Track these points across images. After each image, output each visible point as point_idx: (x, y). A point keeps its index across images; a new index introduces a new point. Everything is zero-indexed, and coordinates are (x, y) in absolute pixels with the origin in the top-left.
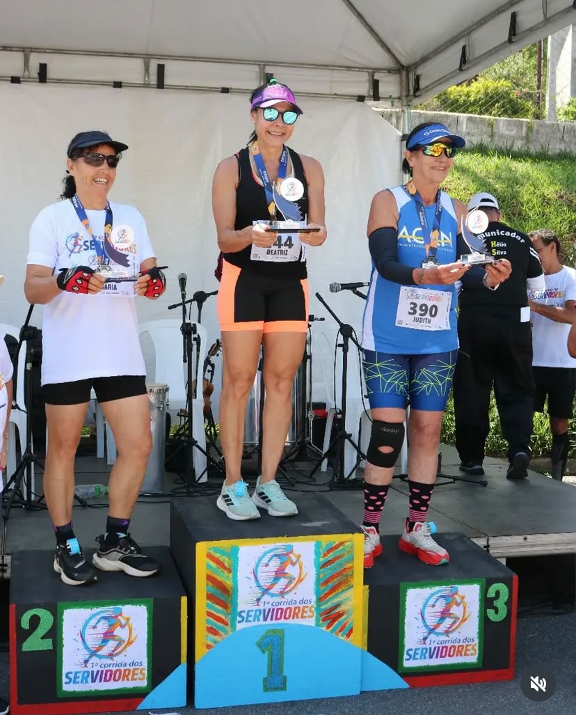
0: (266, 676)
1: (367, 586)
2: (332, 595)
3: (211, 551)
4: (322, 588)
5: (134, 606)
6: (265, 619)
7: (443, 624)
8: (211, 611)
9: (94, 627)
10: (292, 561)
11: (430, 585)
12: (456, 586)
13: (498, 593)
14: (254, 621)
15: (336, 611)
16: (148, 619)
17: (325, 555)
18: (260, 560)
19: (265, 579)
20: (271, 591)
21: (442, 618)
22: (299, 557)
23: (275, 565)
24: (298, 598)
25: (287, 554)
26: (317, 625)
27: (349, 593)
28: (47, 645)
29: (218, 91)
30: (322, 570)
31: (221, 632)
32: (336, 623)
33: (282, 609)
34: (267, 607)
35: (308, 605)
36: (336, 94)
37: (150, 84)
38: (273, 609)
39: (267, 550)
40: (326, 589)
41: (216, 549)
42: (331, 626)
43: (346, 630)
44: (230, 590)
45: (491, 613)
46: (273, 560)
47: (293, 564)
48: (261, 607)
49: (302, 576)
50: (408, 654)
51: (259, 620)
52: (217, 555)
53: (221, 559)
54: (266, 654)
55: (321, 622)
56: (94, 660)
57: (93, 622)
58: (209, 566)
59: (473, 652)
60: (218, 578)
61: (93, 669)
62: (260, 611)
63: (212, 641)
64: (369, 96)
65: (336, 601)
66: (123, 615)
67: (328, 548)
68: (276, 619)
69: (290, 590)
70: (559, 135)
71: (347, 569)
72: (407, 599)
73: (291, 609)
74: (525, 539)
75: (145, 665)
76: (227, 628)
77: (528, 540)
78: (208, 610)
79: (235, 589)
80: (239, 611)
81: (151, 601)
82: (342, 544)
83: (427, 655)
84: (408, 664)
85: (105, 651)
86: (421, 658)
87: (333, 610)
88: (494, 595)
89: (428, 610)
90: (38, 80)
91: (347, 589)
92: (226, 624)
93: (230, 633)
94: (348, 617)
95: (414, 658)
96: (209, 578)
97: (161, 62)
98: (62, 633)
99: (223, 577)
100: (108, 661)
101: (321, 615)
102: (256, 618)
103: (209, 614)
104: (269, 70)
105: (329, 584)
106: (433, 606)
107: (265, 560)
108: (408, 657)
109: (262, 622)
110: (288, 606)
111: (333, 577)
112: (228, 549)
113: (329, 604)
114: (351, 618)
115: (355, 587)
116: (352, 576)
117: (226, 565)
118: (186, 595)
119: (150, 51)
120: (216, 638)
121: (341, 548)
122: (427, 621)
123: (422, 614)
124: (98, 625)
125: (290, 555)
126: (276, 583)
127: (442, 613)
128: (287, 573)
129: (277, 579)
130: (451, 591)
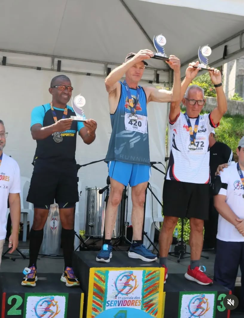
1: (165, 292)
2: (149, 296)
3: (96, 272)
4: (145, 292)
5: (60, 297)
6: (119, 305)
7: (198, 312)
8: (95, 300)
9: (41, 305)
11: (193, 293)
12: (204, 294)
13: (222, 298)
14: (114, 306)
15: (151, 303)
16: (66, 303)
17: (147, 277)
18: (118, 277)
19: (120, 286)
20: (122, 292)
21: (197, 309)
22: (135, 277)
23: (124, 280)
24: (134, 296)
25: (130, 276)
26: (142, 309)
27: (157, 295)
28: (19, 313)
29: (86, 75)
30: (145, 283)
31: (99, 310)
32: (150, 309)
33: (126, 301)
34: (120, 300)
35: (138, 299)
37: (54, 69)
38: (123, 301)
39: (121, 273)
40: (147, 292)
41: (99, 271)
42: (148, 310)
43: (155, 312)
44: (104, 291)
45: (219, 307)
46: (124, 278)
47: (133, 280)
48: (117, 300)
49: (137, 286)
51: (116, 306)
52: (99, 274)
53: (101, 276)
55: (144, 308)
57: (40, 303)
58: (95, 279)
60: (98, 284)
62: (117, 301)
63: (94, 314)
64: (154, 81)
65: (151, 298)
66: (54, 300)
67: (149, 273)
68: (124, 305)
69: (131, 292)
70: (236, 107)
71: (157, 283)
72: (182, 299)
73: (130, 301)
76: (102, 309)
78: (94, 300)
79: (106, 290)
80: (107, 300)
81: (68, 294)
82: (155, 272)
85: (45, 317)
87: (149, 302)
88: (220, 299)
89: (191, 305)
90: (2, 64)
91: (156, 293)
92: (101, 307)
93: (103, 311)
96: (95, 285)
97: (60, 59)
98: (26, 307)
99: (101, 285)
101: (144, 305)
102: (115, 304)
103: (94, 302)
104: (109, 66)
105: (148, 290)
106: (194, 303)
107: (120, 278)
109: (117, 307)
110: (129, 300)
111: (150, 287)
112: (104, 272)
113: (148, 300)
114: (157, 306)
115: (159, 292)
116: (158, 287)
117: (103, 279)
118: (84, 292)
119: (55, 54)
120: (96, 313)
121: (154, 274)
122: (191, 310)
123: (189, 307)
124: (43, 304)
125: (132, 276)
126: (125, 289)
127: (198, 306)
128: (129, 284)
129: (125, 287)
130: (202, 296)
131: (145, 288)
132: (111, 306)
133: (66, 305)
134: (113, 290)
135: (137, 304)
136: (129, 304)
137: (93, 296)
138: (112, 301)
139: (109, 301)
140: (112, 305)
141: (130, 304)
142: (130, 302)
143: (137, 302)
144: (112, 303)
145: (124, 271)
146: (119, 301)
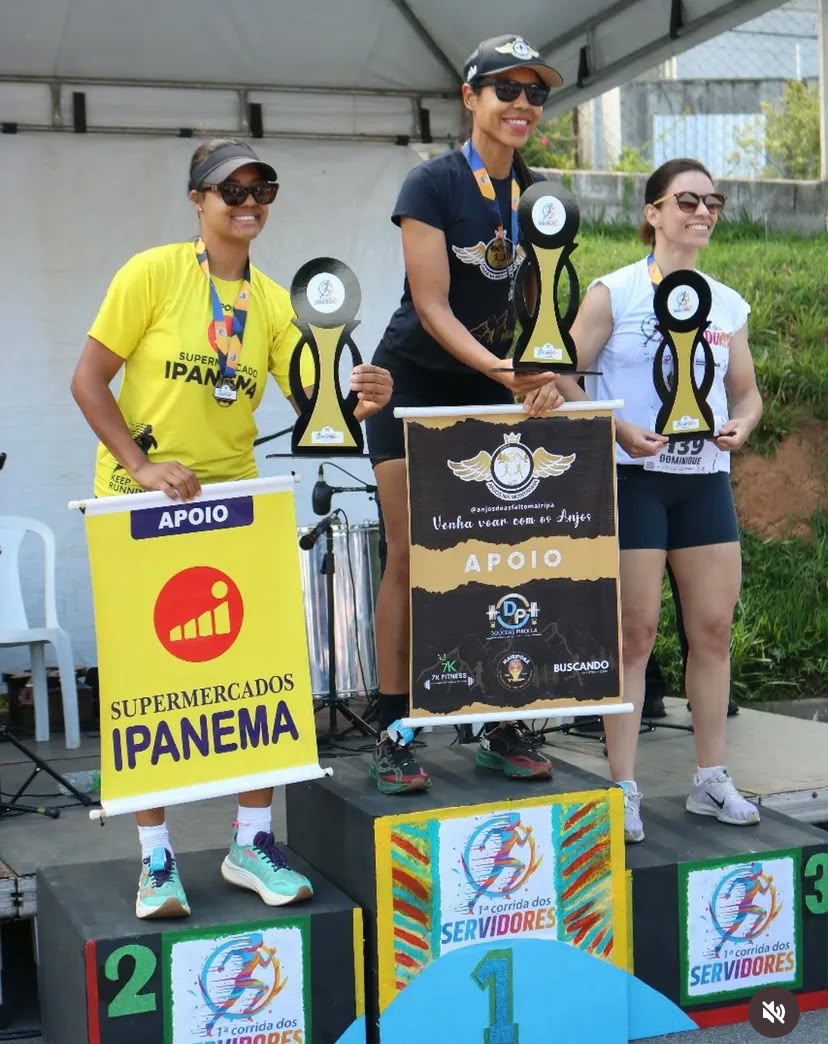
0: (487, 1026)
1: (630, 872)
2: (580, 889)
3: (397, 831)
4: (565, 878)
5: (281, 930)
6: (483, 935)
7: (742, 924)
8: (402, 928)
9: (221, 969)
10: (519, 839)
12: (760, 862)
13: (819, 869)
14: (466, 939)
15: (589, 913)
16: (304, 949)
17: (567, 826)
19: (481, 870)
20: (489, 889)
21: (741, 915)
22: (529, 831)
23: (493, 846)
24: (530, 897)
25: (511, 829)
26: (560, 937)
27: (604, 885)
28: (148, 1003)
29: (176, 135)
30: (564, 849)
31: (415, 959)
32: (588, 933)
33: (507, 917)
34: (486, 915)
35: (545, 907)
36: (363, 135)
37: (62, 126)
38: (495, 918)
39: (480, 823)
40: (572, 879)
41: (404, 827)
42: (580, 939)
43: (604, 943)
44: (428, 891)
45: (811, 901)
46: (492, 838)
47: (521, 843)
48: (476, 916)
49: (536, 860)
50: (694, 975)
51: (473, 937)
52: (407, 837)
53: (413, 842)
54: (487, 990)
55: (566, 933)
56: (222, 1022)
57: (217, 961)
58: (395, 855)
59: (789, 965)
60: (408, 871)
61: (220, 1039)
62: (474, 922)
63: (403, 976)
64: (415, 137)
65: (587, 897)
66: (264, 945)
67: (571, 815)
68: (500, 933)
69: (520, 884)
71: (602, 844)
72: (689, 887)
73: (520, 915)
74: (814, 795)
75: (301, 1024)
76: (427, 953)
77: (818, 797)
78: (398, 927)
79: (436, 888)
80: (443, 923)
81: (307, 920)
82: (591, 805)
83: (723, 975)
84: (694, 991)
85: (238, 1007)
86: (713, 980)
87: (582, 912)
88: (814, 873)
89: (721, 902)
91: (601, 879)
92: (424, 946)
93: (431, 961)
94: (605, 922)
95: (704, 982)
96: (398, 875)
97: (79, 89)
98: (170, 982)
99: (418, 871)
100: (245, 1023)
101: (565, 922)
102: (470, 934)
103: (399, 933)
104: (255, 98)
105: (575, 871)
106: (728, 896)
107: (479, 840)
108: (694, 980)
109: (478, 940)
110: (516, 911)
111: (580, 861)
112: (422, 826)
113: (577, 904)
114: (610, 922)
115: (612, 872)
116: (608, 856)
117: (422, 851)
118: (361, 905)
119: (62, 73)
120: (411, 970)
121: (590, 813)
122: (718, 919)
123: (712, 910)
124: (226, 966)
125: (516, 829)
126: (497, 876)
127: (741, 906)
128: (511, 859)
129: (497, 869)
130: (751, 870)
131: (566, 866)
132: (457, 940)
133: (304, 956)
134: (460, 885)
135: (541, 923)
136: (516, 927)
137: (395, 915)
138: (458, 924)
139: (450, 924)
140: (460, 936)
141: (519, 925)
142: (520, 919)
143: (542, 915)
144: (461, 931)
145: (491, 814)
146: (481, 920)
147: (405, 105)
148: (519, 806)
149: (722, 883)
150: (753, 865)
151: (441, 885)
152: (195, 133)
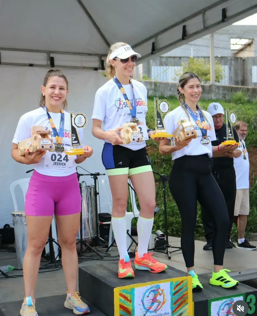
1: (193, 303)
2: (178, 309)
3: (121, 292)
4: (174, 306)
10: (160, 293)
11: (221, 299)
12: (233, 298)
13: (251, 299)
17: (175, 288)
18: (145, 294)
19: (147, 304)
20: (150, 310)
21: (227, 315)
22: (163, 291)
23: (151, 296)
24: (163, 312)
25: (157, 290)
27: (186, 307)
29: (28, 66)
30: (174, 296)
36: (84, 67)
39: (148, 288)
40: (176, 306)
41: (124, 291)
44: (131, 312)
45: (248, 310)
46: (151, 293)
47: (160, 295)
49: (165, 300)
52: (124, 294)
53: (126, 296)
58: (120, 300)
60: (125, 305)
64: (100, 68)
65: (180, 312)
67: (176, 285)
69: (159, 308)
71: (185, 294)
72: (211, 307)
74: (240, 273)
79: (133, 310)
82: (182, 282)
88: (249, 301)
89: (221, 311)
91: (185, 305)
96: (121, 307)
99: (127, 305)
104: (52, 55)
105: (177, 303)
106: (223, 309)
107: (147, 294)
111: (178, 300)
112: (129, 290)
113: (177, 314)
115: (189, 303)
116: (187, 298)
117: (129, 299)
121: (182, 284)
123: (218, 314)
125: (159, 290)
126: (153, 306)
127: (227, 313)
128: (157, 300)
129: (153, 303)
130: (230, 301)
131: (174, 301)
134: (141, 309)
145: (151, 285)
147: (97, 59)
148: (160, 282)
149: (221, 305)
150: (231, 299)
151: (135, 309)
152: (34, 65)
